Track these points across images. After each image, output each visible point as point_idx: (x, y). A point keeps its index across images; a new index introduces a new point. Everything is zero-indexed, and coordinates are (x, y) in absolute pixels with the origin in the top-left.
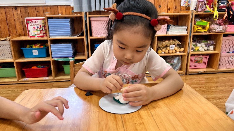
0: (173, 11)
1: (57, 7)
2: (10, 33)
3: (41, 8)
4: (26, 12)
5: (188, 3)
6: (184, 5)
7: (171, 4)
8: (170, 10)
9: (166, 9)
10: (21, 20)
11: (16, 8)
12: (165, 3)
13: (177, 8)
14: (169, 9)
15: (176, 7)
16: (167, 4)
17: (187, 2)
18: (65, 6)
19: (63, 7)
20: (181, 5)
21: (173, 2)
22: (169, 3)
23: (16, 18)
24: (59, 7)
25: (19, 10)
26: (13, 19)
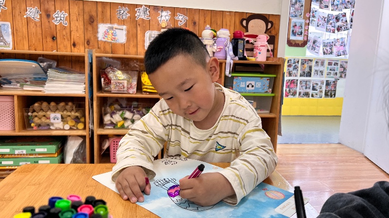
0: (82, 48)
5: (114, 37)
6: (104, 38)
7: (78, 35)
8: (77, 47)
9: (68, 44)
12: (64, 33)
13: (91, 44)
14: (74, 45)
15: (88, 42)
16: (69, 34)
17: (110, 33)
20: (99, 39)
21: (81, 32)
22: (73, 33)
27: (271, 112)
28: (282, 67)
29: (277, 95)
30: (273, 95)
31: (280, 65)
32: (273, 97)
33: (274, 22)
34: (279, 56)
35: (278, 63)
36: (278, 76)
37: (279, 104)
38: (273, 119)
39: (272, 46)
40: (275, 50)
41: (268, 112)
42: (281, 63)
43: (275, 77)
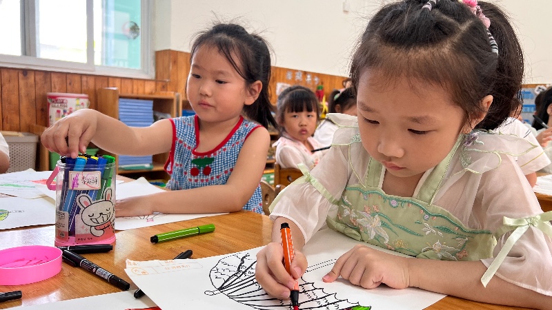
1: (106, 78)
2: (5, 122)
3: (77, 78)
4: (45, 83)
10: (33, 98)
11: (25, 72)
18: (122, 78)
19: (118, 80)
23: (23, 92)
24: (110, 79)
25: (31, 77)
26: (16, 93)
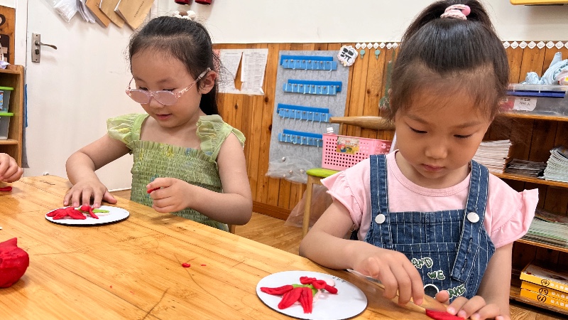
27: (9, 137)
28: (21, 77)
29: (16, 114)
30: (11, 114)
31: (19, 75)
32: (12, 118)
33: (6, 17)
34: (17, 62)
35: (16, 72)
36: (17, 90)
37: (21, 127)
38: (14, 146)
39: (6, 49)
40: (10, 56)
41: (6, 138)
42: (21, 73)
43: (11, 91)
